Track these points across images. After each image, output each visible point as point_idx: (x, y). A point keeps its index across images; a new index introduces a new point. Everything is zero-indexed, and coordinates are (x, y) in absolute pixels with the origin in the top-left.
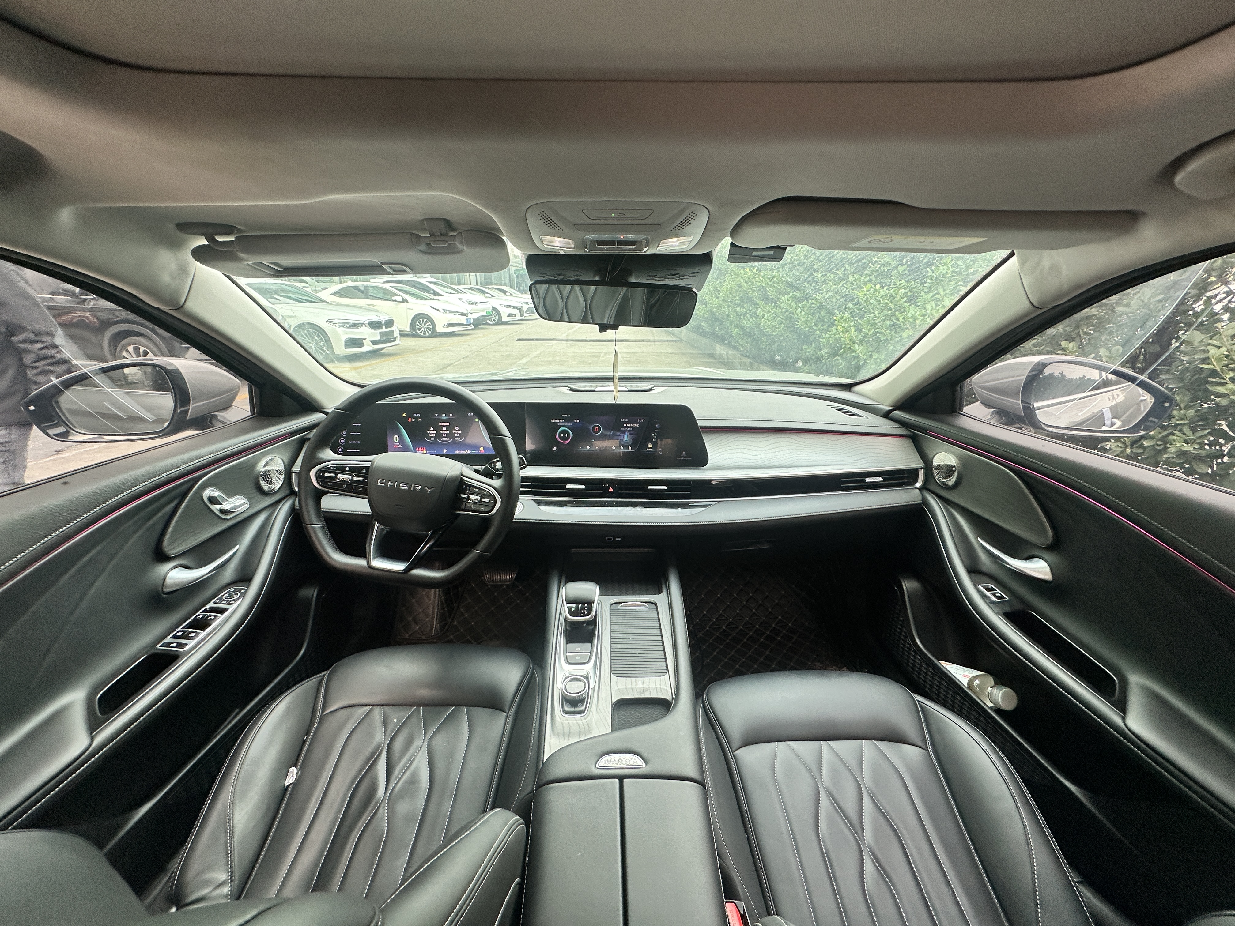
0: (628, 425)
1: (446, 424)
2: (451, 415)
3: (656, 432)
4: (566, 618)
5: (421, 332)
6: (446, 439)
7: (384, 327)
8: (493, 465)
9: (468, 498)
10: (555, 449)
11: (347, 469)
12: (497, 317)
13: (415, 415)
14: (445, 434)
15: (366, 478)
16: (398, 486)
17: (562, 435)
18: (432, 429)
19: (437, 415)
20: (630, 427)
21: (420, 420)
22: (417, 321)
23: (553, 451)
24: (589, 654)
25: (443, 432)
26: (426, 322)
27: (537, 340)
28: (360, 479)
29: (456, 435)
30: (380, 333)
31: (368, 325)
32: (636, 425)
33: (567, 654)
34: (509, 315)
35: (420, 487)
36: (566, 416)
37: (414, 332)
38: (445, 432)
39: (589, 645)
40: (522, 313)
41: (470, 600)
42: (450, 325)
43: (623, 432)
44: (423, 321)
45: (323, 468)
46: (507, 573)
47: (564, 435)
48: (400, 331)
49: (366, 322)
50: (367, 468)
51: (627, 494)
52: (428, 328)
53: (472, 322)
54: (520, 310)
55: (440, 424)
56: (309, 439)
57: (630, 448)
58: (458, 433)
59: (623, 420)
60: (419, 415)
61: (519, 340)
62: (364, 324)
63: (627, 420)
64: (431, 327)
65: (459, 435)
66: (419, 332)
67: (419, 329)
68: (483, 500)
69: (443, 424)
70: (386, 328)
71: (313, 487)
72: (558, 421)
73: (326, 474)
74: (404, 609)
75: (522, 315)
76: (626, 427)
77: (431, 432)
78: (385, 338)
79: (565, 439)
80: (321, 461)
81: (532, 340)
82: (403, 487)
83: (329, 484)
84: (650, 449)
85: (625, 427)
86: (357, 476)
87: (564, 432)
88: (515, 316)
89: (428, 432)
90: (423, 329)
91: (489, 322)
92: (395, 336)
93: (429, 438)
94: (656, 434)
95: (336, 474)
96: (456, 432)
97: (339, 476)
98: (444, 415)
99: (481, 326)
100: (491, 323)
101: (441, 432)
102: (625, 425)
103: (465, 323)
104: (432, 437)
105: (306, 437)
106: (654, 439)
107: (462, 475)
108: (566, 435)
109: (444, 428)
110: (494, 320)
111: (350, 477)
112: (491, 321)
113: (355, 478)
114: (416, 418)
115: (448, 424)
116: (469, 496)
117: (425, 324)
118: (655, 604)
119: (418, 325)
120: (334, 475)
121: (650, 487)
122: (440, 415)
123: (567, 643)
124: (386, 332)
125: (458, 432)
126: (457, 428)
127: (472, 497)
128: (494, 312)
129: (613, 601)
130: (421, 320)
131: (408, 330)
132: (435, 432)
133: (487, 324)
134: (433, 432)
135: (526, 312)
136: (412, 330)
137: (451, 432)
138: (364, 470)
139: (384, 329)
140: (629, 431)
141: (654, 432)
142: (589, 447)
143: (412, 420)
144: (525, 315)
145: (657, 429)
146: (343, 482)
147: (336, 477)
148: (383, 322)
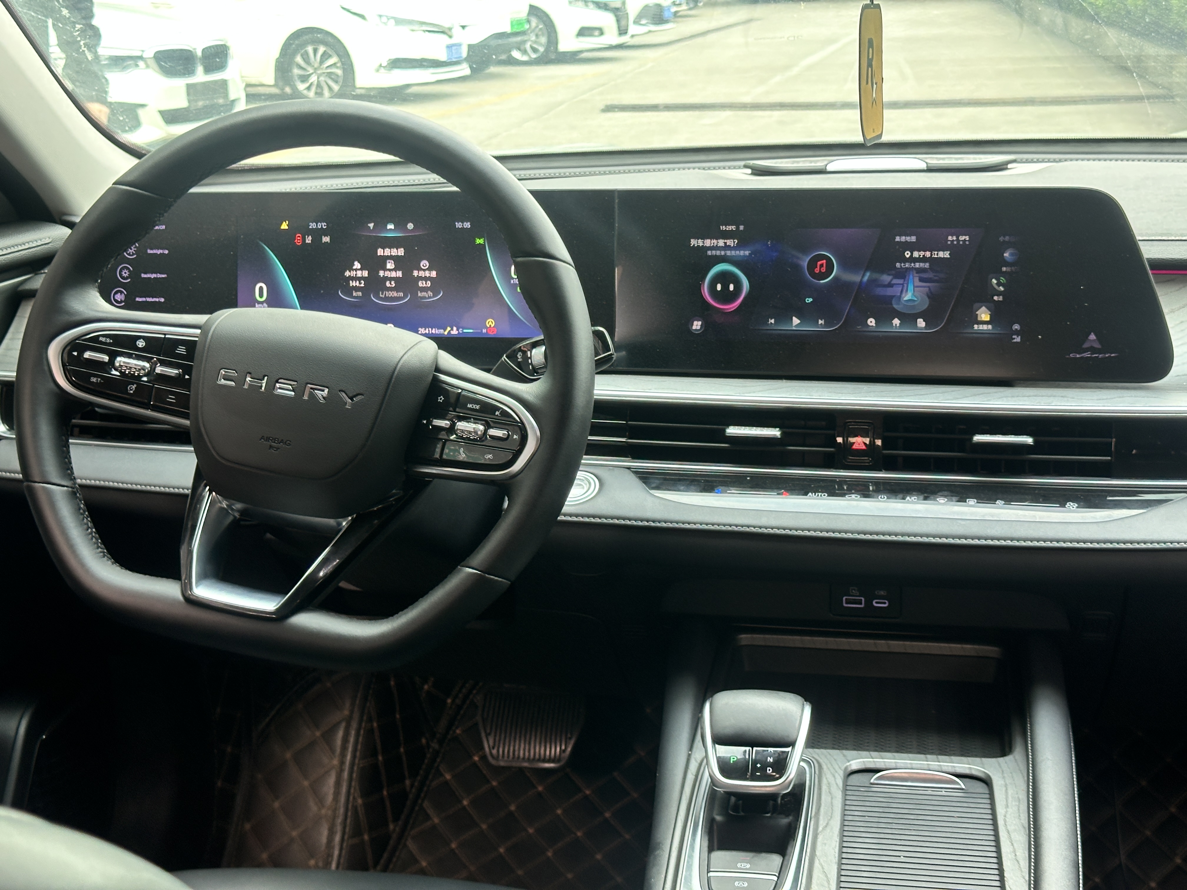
0: (916, 254)
1: (394, 252)
2: (410, 226)
3: (1004, 274)
4: (714, 782)
5: (309, 88)
6: (395, 294)
7: (200, 69)
8: (519, 355)
9: (451, 430)
10: (697, 325)
11: (141, 344)
12: (543, 40)
13: (313, 225)
14: (391, 279)
15: (188, 370)
16: (271, 386)
17: (719, 287)
18: (357, 265)
19: (371, 225)
20: (924, 259)
21: (326, 239)
22: (294, 54)
23: (690, 332)
24: (775, 878)
25: (388, 274)
26: (325, 56)
27: (668, 108)
28: (173, 372)
29: (421, 284)
30: (189, 87)
31: (152, 63)
32: (941, 254)
33: (711, 874)
34: (584, 32)
35: (326, 390)
36: (733, 228)
37: (288, 90)
38: (393, 274)
39: (776, 859)
40: (623, 23)
41: (436, 820)
42: (397, 63)
43: (902, 274)
44: (315, 51)
45: (79, 338)
46: (548, 738)
47: (725, 287)
48: (248, 85)
49: (149, 54)
50: (191, 346)
51: (906, 458)
52: (329, 75)
53: (464, 54)
54: (619, 13)
55: (380, 252)
56: (31, 294)
57: (921, 323)
58: (426, 279)
59: (903, 239)
60: (324, 225)
61: (609, 109)
62: (141, 58)
63: (913, 239)
64: (339, 72)
65: (429, 284)
66: (301, 87)
67: (304, 79)
68: (493, 432)
69: (387, 252)
70: (208, 70)
71: (52, 385)
72: (708, 243)
73: (87, 355)
74: (248, 826)
75: (623, 31)
76: (912, 260)
77: (353, 274)
78: (200, 104)
79: (727, 297)
80: (77, 318)
81: (654, 108)
82: (285, 390)
83: (94, 380)
84: (985, 327)
85: (906, 260)
86: (163, 363)
87: (725, 278)
88: (601, 32)
89: (347, 274)
90: (314, 79)
91: (516, 54)
92: (232, 97)
93: (349, 291)
94: (1003, 280)
95: (113, 355)
96: (422, 274)
97: (120, 360)
98: (391, 226)
99: (493, 69)
100: (525, 58)
101: (381, 273)
102: (908, 254)
103: (443, 57)
104: (357, 289)
105: (21, 288)
106: (999, 294)
107: (438, 370)
108: (731, 287)
109: (390, 265)
110: (535, 50)
111: (147, 365)
112: (525, 52)
113: (159, 369)
114: (317, 234)
115: (401, 252)
116: (453, 425)
117: (322, 62)
118: (987, 782)
119: (301, 68)
120: (106, 358)
121: (978, 438)
122: (381, 225)
123: (711, 849)
124: (205, 85)
125: (427, 274)
126: (425, 264)
127: (461, 425)
128: (534, 22)
129: (855, 764)
130: (310, 49)
131: (272, 82)
132: (366, 274)
133: (512, 62)
134: (359, 274)
135: (636, 22)
136: (281, 84)
137: (408, 273)
138: (181, 350)
139: (200, 76)
140: (919, 271)
141: (998, 273)
142: (796, 321)
143: (304, 239)
144: (633, 29)
145: (1006, 264)
146: (129, 378)
147: (112, 362)
148: (199, 53)
